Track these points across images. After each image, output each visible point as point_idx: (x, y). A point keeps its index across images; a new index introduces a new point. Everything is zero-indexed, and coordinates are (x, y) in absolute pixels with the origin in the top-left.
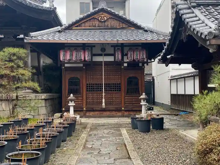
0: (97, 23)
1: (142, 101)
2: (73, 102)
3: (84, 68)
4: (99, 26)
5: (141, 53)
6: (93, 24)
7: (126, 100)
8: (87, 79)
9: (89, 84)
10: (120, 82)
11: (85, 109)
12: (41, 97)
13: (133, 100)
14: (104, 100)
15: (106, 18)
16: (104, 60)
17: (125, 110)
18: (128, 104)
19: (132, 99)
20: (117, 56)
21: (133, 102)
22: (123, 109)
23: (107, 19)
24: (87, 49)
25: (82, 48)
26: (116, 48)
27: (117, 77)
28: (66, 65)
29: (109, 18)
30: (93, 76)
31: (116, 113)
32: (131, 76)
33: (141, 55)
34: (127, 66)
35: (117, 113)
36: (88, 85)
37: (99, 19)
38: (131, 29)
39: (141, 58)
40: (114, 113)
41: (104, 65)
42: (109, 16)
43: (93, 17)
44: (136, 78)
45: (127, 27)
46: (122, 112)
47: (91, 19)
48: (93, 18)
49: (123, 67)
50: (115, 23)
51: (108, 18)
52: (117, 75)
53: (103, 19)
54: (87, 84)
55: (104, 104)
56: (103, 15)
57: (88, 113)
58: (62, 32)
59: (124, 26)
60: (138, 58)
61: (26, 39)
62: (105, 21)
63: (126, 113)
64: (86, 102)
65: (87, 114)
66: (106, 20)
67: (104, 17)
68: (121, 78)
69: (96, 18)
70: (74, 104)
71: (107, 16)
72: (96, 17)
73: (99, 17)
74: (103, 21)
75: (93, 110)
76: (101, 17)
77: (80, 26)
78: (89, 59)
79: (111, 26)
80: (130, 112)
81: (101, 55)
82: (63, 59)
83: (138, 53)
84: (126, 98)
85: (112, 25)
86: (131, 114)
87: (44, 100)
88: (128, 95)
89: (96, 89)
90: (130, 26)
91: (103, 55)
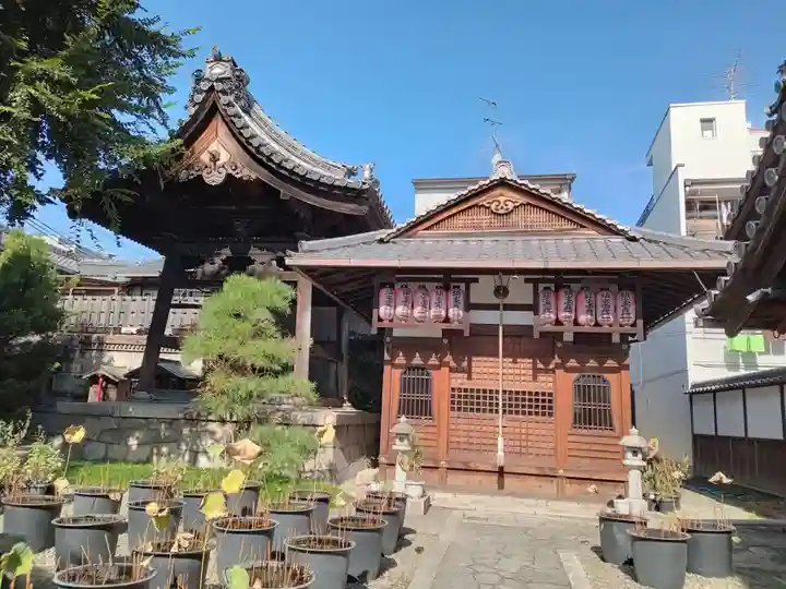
0: (484, 218)
1: (629, 454)
2: (406, 441)
3: (445, 341)
4: (489, 227)
5: (620, 303)
6: (475, 221)
8: (453, 375)
9: (460, 390)
10: (550, 389)
14: (500, 442)
15: (511, 206)
16: (504, 323)
17: (566, 477)
22: (561, 472)
23: (515, 207)
24: (454, 287)
25: (440, 284)
26: (541, 287)
28: (396, 333)
29: (521, 205)
31: (538, 483)
34: (572, 339)
35: (543, 484)
36: (456, 393)
37: (493, 206)
38: (585, 234)
40: (532, 484)
41: (504, 336)
42: (521, 199)
43: (474, 202)
45: (575, 229)
47: (470, 208)
48: (476, 205)
50: (539, 218)
51: (517, 204)
53: (502, 208)
54: (453, 390)
55: (500, 453)
56: (502, 199)
57: (454, 477)
58: (388, 242)
59: (563, 227)
62: (508, 213)
63: (571, 489)
64: (448, 443)
65: (451, 480)
66: (511, 209)
67: (507, 203)
69: (483, 206)
71: (514, 200)
72: (484, 203)
73: (491, 203)
74: (501, 212)
76: (496, 203)
77: (437, 226)
78: (458, 315)
79: (526, 226)
81: (495, 307)
82: (386, 314)
83: (611, 301)
84: (569, 438)
85: (529, 224)
88: (576, 432)
90: (582, 226)
91: (501, 307)
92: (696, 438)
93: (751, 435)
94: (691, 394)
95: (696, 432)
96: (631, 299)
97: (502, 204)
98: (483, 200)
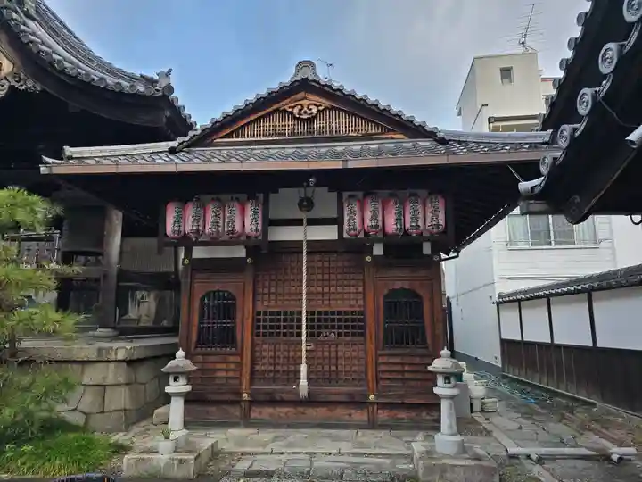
0: (287, 124)
1: (440, 381)
2: (182, 381)
3: (249, 261)
4: (293, 134)
5: (429, 208)
6: (277, 128)
7: (382, 368)
8: (259, 297)
9: (265, 313)
10: (360, 306)
11: (245, 396)
12: (116, 354)
13: (406, 368)
14: (304, 368)
15: (314, 110)
16: (308, 239)
17: (378, 403)
18: (387, 383)
19: (403, 364)
20: (349, 221)
21: (407, 376)
22: (372, 397)
23: (319, 111)
27: (353, 290)
28: (196, 254)
29: (326, 108)
30: (276, 287)
31: (348, 412)
32: (398, 286)
33: (429, 216)
34: (382, 253)
35: (353, 411)
36: (261, 317)
37: (296, 111)
38: (392, 138)
39: (428, 223)
40: (341, 412)
41: (308, 253)
42: (324, 102)
43: (275, 107)
44: (412, 293)
45: (382, 133)
46: (371, 409)
48: (276, 111)
49: (368, 259)
50: (344, 124)
51: (321, 108)
52: (352, 282)
53: (305, 112)
54: (259, 313)
55: (303, 382)
56: (305, 102)
57: (258, 410)
58: (180, 151)
59: (370, 132)
60: (420, 224)
61: (47, 163)
62: (312, 119)
63: (383, 415)
64: (253, 373)
65: (256, 413)
66: (315, 114)
67: (311, 107)
68: (364, 293)
69: (285, 111)
70: (188, 388)
71: (318, 104)
72: (286, 107)
73: (293, 107)
74: (305, 117)
75: (273, 401)
76: (300, 107)
77: (236, 133)
78: (257, 230)
79: (331, 132)
80: (395, 412)
81: (298, 222)
82: (174, 232)
83: (420, 207)
84: (380, 360)
85: (334, 129)
86: (399, 416)
87: (125, 364)
88: (387, 352)
89: (285, 327)
90: (389, 130)
91: (305, 222)
92: (504, 342)
93: (556, 341)
94: (498, 304)
95: (503, 337)
96: (441, 204)
97: (305, 109)
98: (284, 105)
